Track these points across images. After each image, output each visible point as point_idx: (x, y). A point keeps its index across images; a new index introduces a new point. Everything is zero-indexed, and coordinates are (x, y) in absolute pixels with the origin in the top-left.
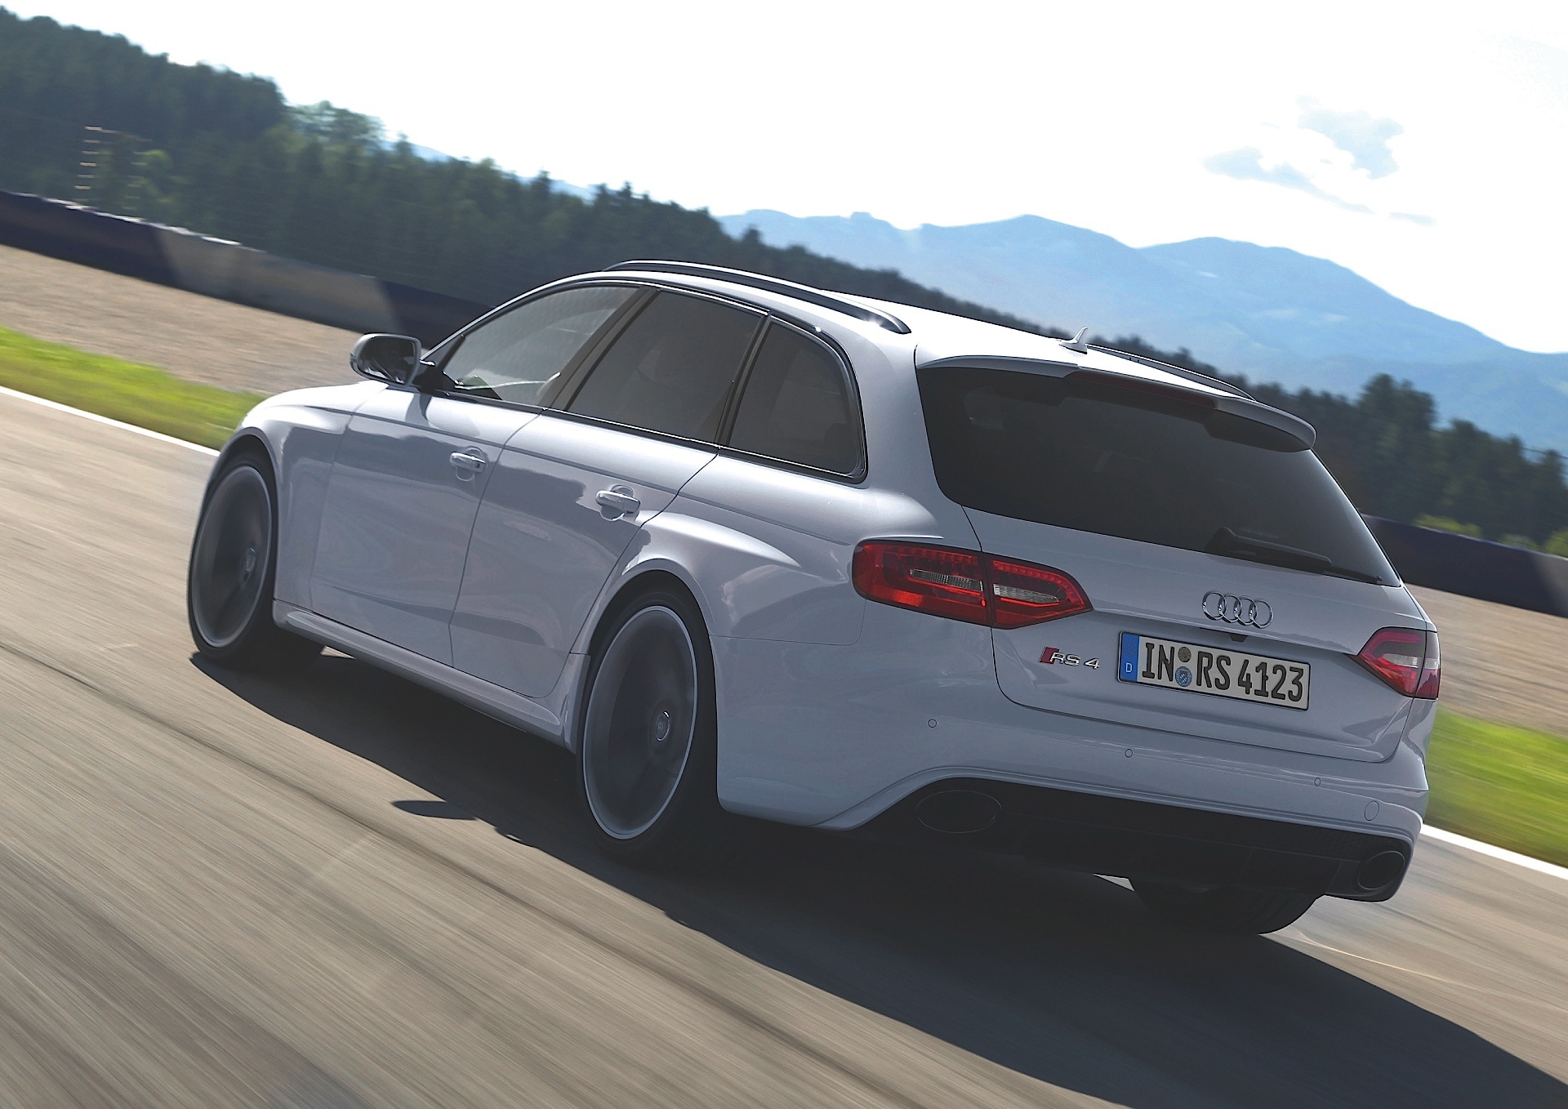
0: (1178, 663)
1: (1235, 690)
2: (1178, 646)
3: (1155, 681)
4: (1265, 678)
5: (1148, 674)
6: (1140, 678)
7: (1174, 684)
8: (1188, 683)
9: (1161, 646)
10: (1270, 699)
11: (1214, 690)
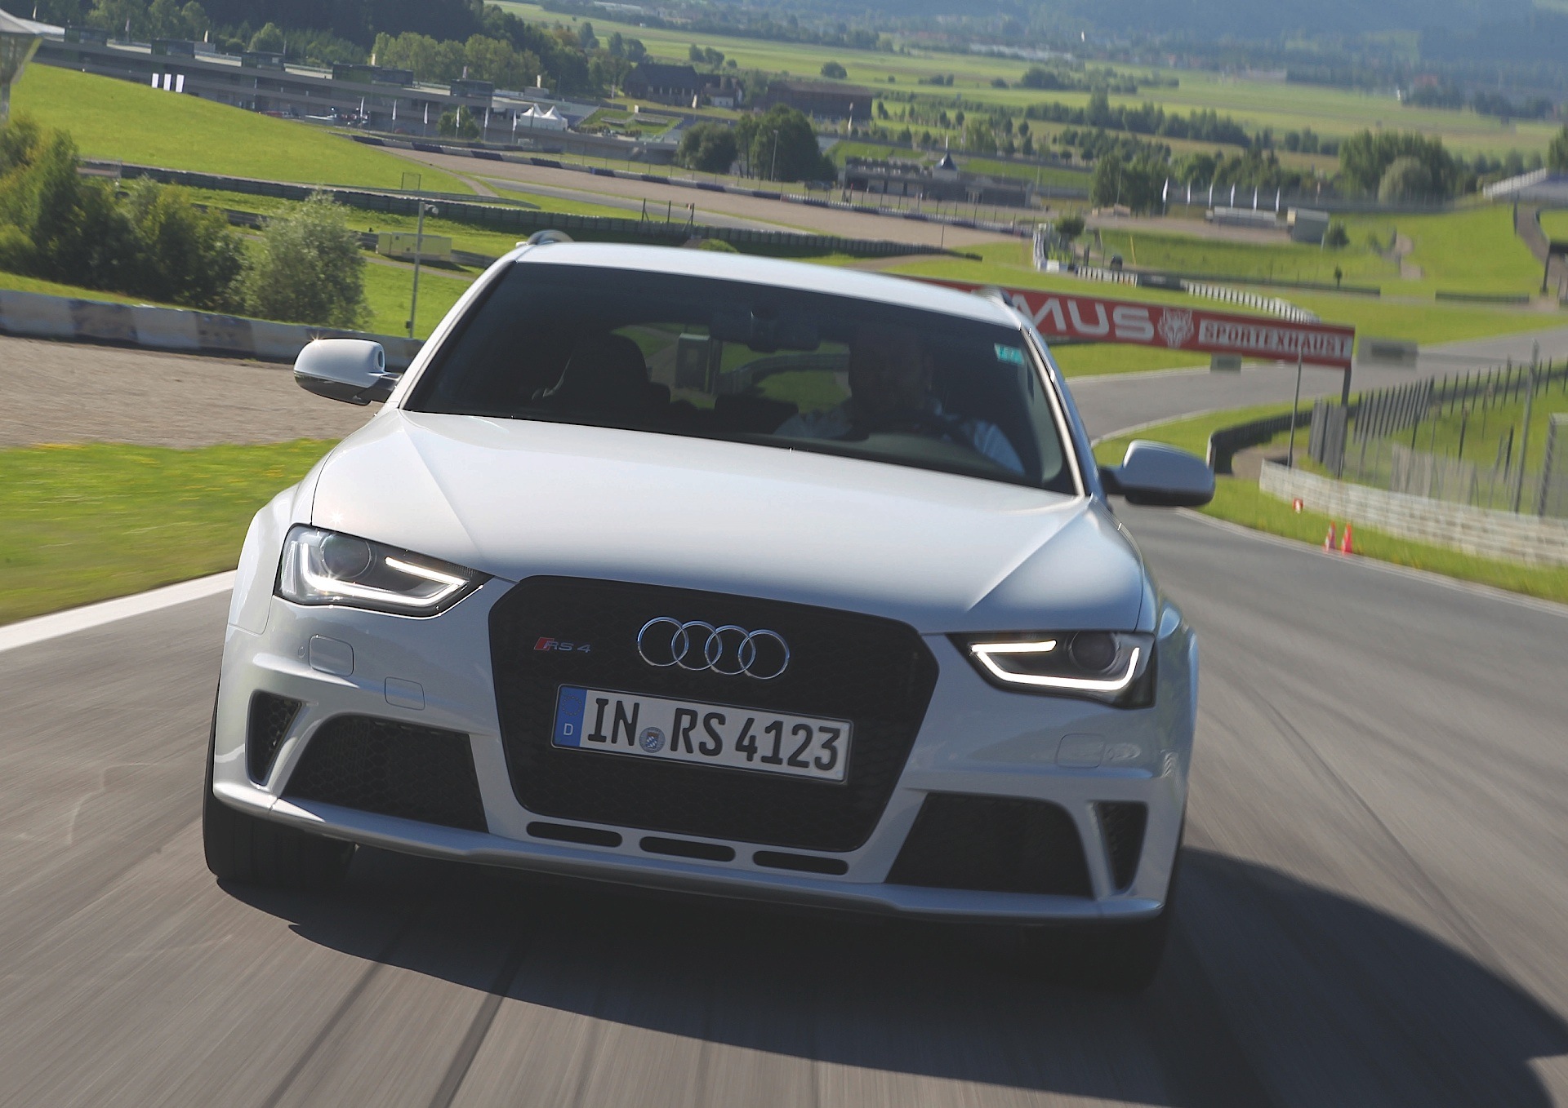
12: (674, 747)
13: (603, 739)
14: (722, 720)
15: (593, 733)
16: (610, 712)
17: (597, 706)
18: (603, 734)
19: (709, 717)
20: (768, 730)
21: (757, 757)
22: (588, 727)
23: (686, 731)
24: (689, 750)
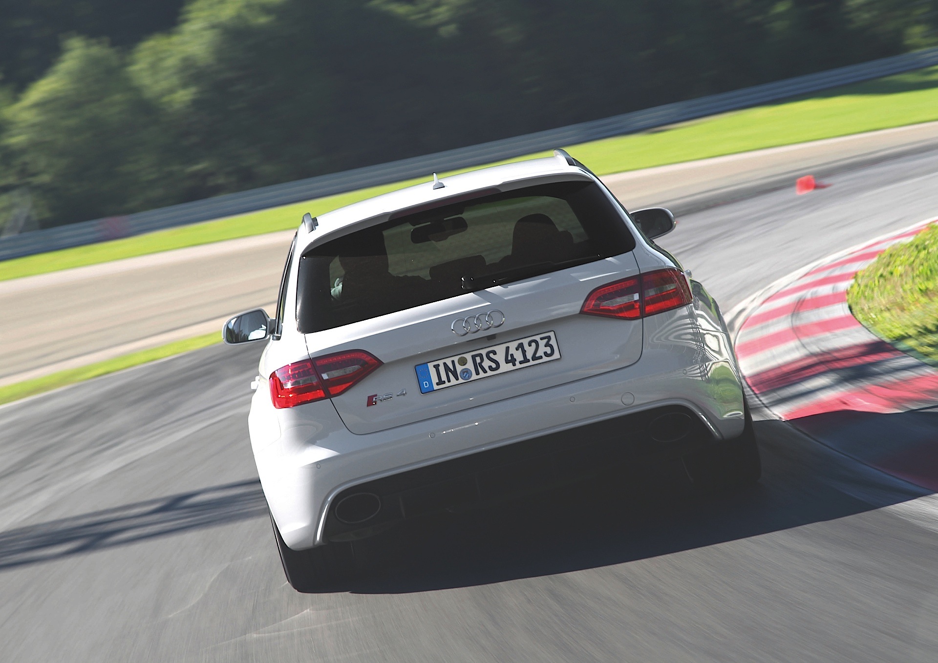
0: (459, 368)
1: (505, 367)
2: (456, 359)
3: (447, 384)
4: (524, 352)
5: (440, 382)
6: (436, 387)
7: (461, 381)
8: (470, 377)
9: (445, 364)
10: (532, 363)
11: (490, 373)
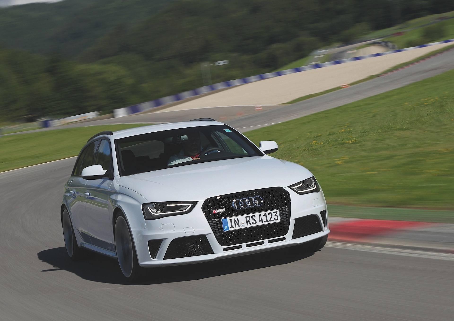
12: (247, 225)
13: (233, 227)
14: (255, 216)
15: (231, 227)
16: (233, 221)
17: (230, 221)
18: (233, 226)
19: (252, 217)
20: (264, 216)
21: (264, 222)
22: (230, 226)
23: (249, 221)
24: (251, 224)
